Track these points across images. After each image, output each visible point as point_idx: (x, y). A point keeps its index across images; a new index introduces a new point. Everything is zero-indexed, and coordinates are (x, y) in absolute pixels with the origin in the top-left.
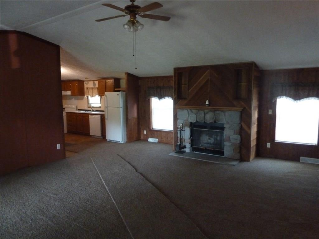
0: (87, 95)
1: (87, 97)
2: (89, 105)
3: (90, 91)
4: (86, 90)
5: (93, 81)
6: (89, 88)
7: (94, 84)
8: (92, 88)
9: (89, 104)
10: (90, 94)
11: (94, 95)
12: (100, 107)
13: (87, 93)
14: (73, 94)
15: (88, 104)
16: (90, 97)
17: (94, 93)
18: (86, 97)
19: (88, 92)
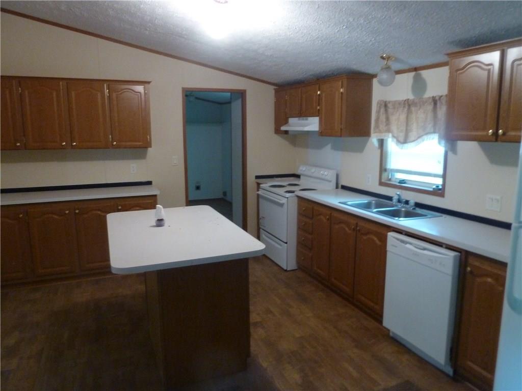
0: (380, 132)
1: (382, 143)
2: (385, 175)
3: (399, 117)
4: (378, 112)
5: (416, 69)
6: (390, 106)
7: (419, 85)
8: (408, 105)
9: (385, 170)
10: (394, 127)
11: (413, 134)
12: (439, 192)
13: (382, 126)
14: (326, 132)
15: (383, 169)
16: (391, 145)
17: (414, 126)
18: (374, 140)
19: (388, 119)
